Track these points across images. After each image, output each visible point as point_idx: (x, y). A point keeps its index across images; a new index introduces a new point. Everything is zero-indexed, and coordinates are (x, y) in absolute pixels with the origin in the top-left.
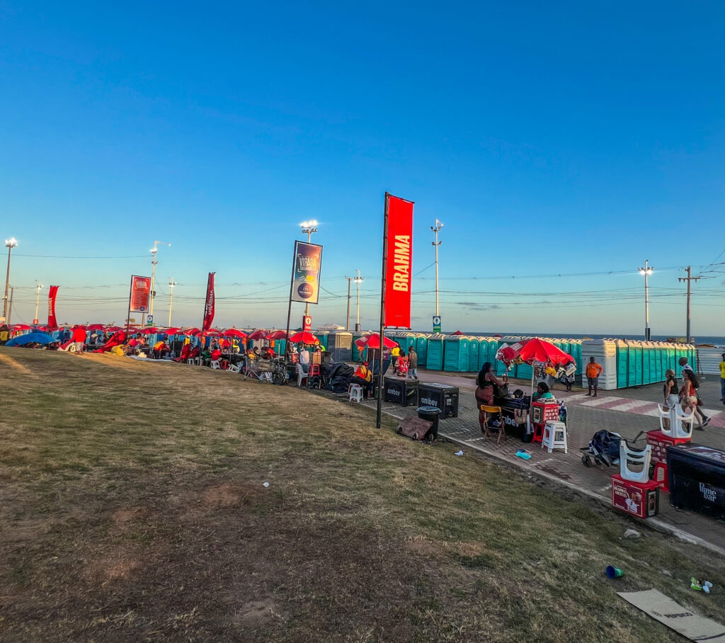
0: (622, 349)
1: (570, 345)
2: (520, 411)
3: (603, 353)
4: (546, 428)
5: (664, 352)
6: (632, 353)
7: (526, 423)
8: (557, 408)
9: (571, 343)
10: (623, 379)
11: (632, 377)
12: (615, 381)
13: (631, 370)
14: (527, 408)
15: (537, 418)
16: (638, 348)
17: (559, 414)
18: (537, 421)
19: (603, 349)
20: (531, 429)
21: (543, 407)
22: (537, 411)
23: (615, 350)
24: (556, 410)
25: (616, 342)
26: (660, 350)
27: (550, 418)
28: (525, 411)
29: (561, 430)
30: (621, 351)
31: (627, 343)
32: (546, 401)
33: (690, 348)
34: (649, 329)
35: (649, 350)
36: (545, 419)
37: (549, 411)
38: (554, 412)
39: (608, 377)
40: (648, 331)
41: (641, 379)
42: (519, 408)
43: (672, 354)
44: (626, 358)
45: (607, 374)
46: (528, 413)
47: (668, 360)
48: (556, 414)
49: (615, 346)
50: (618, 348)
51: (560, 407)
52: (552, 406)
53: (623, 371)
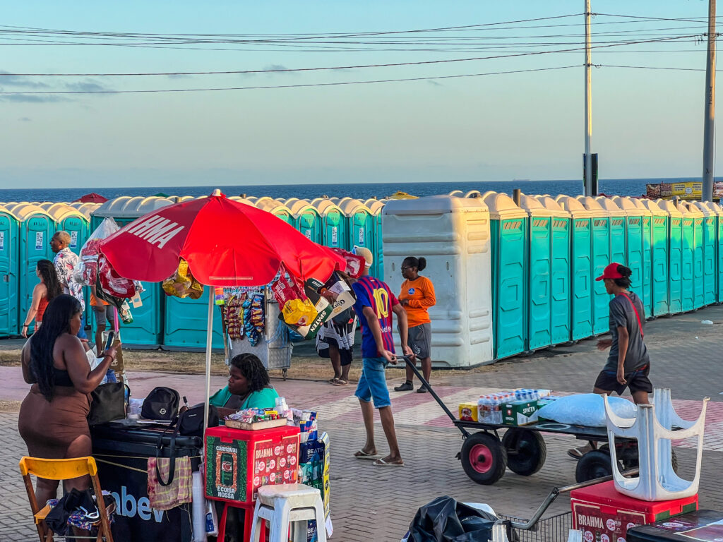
0: (511, 222)
1: (346, 220)
2: (165, 463)
3: (451, 241)
4: (258, 512)
5: (634, 230)
6: (540, 240)
7: (189, 506)
8: (295, 440)
9: (349, 211)
10: (512, 325)
11: (539, 318)
12: (489, 333)
13: (538, 294)
14: (193, 451)
15: (228, 483)
16: (559, 220)
17: (303, 460)
18: (227, 493)
19: (449, 226)
20: (208, 523)
21: (245, 439)
22: (227, 457)
23: (486, 229)
24: (291, 448)
25: (491, 203)
26: (624, 223)
27: (273, 476)
28: (183, 462)
29: (309, 515)
30: (504, 232)
31: (523, 206)
33: (713, 214)
34: (594, 157)
35: (591, 224)
36: (255, 481)
37: (268, 453)
38: (285, 455)
39: (466, 323)
40: (592, 162)
41: (566, 321)
42: (163, 454)
43: (659, 236)
44: (521, 257)
45: (462, 314)
46: (195, 468)
47: (647, 255)
48: (293, 460)
49: (487, 216)
50: (495, 224)
51: (304, 437)
52: (276, 436)
53: (512, 299)
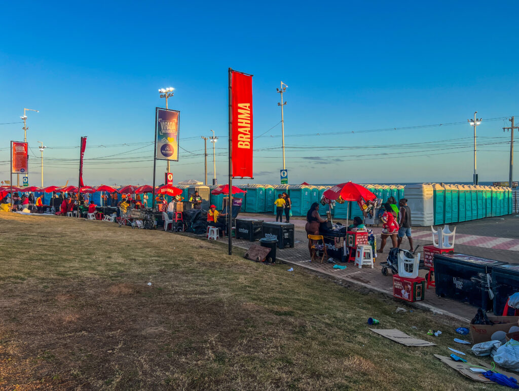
0: (439, 191)
1: (398, 190)
2: (338, 238)
3: (422, 195)
4: (358, 250)
5: (479, 194)
6: (448, 195)
7: (343, 248)
8: (366, 235)
9: (399, 188)
10: (440, 217)
11: (448, 215)
12: (433, 218)
13: (448, 209)
14: (344, 236)
15: (351, 243)
16: (454, 191)
17: (369, 240)
18: (351, 245)
19: (422, 191)
20: (347, 252)
21: (355, 234)
22: (351, 238)
23: (432, 192)
24: (365, 237)
25: (434, 186)
26: (476, 192)
27: (361, 243)
28: (342, 238)
29: (369, 251)
30: (438, 194)
31: (444, 187)
32: (358, 230)
33: (507, 190)
34: (477, 175)
35: (465, 192)
36: (357, 243)
37: (360, 237)
38: (364, 238)
39: (426, 215)
40: (476, 177)
41: (457, 216)
42: (338, 236)
43: (489, 195)
44: (442, 200)
45: (425, 213)
46: (344, 240)
47: (484, 201)
48: (366, 239)
49: (433, 189)
50: (435, 191)
51: (370, 235)
52: (362, 234)
53: (439, 210)
